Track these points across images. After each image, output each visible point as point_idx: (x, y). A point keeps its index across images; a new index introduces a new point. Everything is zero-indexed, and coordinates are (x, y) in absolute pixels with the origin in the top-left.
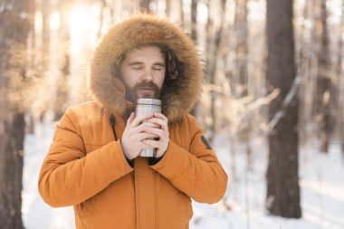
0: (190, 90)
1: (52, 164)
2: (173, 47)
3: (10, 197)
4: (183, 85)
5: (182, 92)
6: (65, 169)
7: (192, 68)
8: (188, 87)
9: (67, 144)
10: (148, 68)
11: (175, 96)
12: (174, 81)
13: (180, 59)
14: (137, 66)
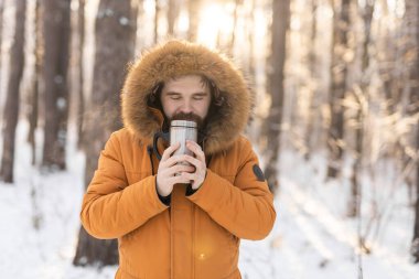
1: (92, 196)
6: (103, 202)
8: (231, 118)
9: (107, 174)
10: (187, 100)
14: (175, 96)
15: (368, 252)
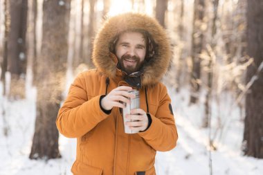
0: (161, 64)
1: (65, 109)
2: (151, 33)
3: (50, 132)
4: (157, 60)
5: (155, 65)
7: (164, 48)
10: (133, 48)
11: (150, 67)
12: (151, 58)
13: (156, 42)
15: (215, 149)
